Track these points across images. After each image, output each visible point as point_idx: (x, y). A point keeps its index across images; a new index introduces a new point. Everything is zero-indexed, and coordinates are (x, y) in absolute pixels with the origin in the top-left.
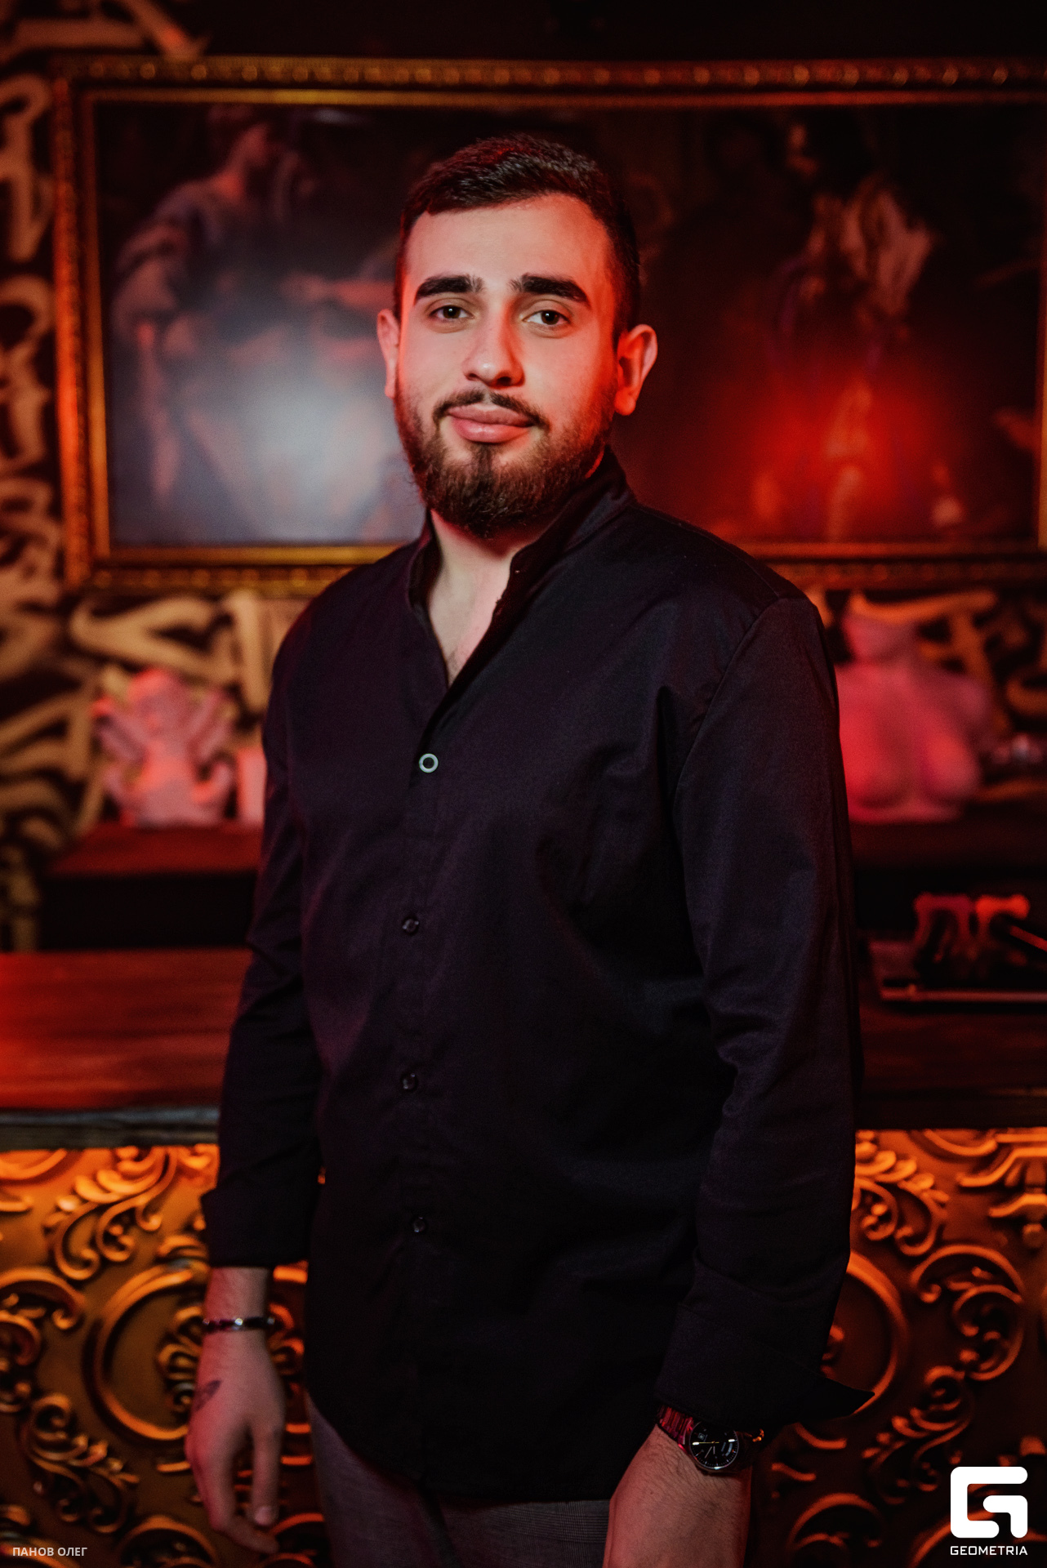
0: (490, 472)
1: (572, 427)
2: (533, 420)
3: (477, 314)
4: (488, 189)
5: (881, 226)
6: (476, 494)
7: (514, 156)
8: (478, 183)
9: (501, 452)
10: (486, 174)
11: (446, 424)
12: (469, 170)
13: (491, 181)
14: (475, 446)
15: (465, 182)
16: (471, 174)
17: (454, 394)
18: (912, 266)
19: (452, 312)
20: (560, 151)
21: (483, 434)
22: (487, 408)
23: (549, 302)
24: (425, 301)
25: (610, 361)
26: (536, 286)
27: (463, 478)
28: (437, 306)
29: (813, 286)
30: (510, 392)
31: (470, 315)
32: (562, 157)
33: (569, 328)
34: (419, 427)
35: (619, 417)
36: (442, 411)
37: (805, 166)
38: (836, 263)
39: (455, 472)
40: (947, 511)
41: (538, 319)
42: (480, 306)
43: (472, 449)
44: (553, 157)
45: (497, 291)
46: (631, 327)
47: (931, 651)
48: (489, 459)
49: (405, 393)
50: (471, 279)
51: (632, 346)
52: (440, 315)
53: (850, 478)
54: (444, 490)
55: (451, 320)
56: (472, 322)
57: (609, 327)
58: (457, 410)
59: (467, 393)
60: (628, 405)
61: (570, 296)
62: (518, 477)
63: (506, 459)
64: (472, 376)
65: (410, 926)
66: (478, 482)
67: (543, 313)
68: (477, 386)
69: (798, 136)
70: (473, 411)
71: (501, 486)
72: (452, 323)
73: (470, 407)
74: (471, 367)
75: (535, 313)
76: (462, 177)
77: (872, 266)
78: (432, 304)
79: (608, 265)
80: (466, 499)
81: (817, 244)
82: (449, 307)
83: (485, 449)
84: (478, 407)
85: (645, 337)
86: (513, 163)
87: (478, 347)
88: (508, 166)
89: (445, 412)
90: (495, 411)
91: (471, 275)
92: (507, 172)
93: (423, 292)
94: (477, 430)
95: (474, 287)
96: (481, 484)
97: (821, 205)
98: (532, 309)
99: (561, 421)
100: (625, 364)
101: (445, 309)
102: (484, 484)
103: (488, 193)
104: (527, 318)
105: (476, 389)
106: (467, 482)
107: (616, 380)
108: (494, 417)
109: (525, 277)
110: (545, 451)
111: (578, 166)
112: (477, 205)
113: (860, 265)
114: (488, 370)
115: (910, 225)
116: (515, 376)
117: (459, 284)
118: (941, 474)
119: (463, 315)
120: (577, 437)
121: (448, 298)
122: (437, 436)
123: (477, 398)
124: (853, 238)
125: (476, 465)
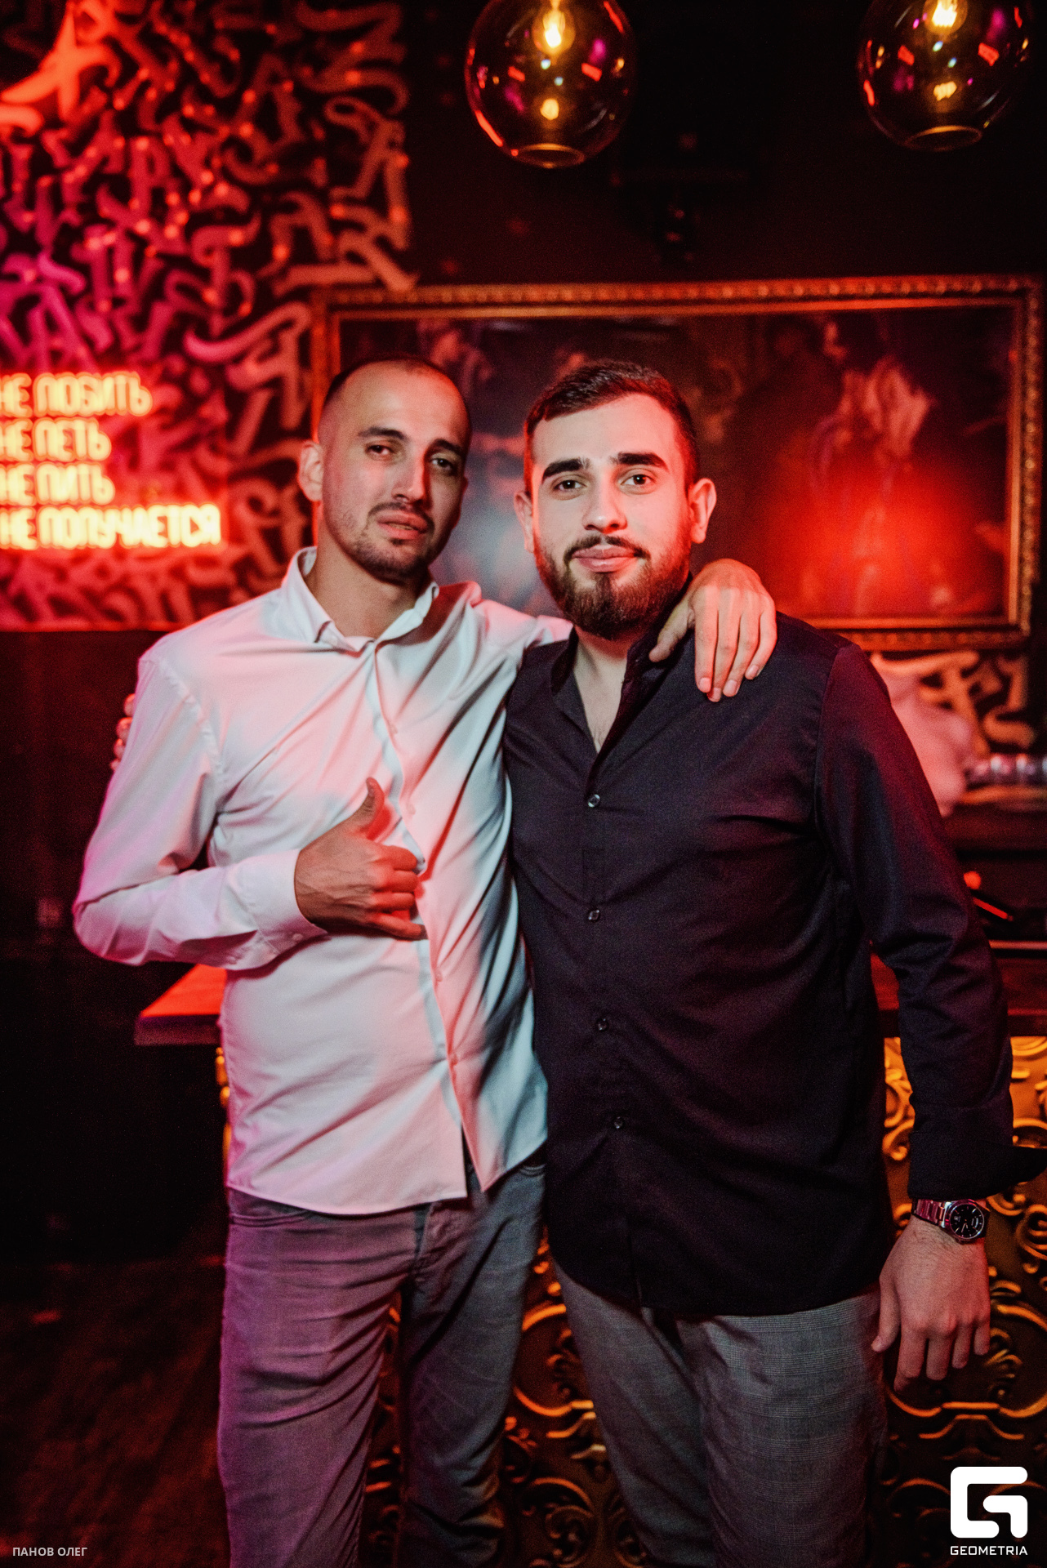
0: (610, 594)
1: (666, 553)
2: (639, 553)
3: (588, 484)
4: (587, 396)
5: (892, 393)
6: (602, 609)
7: (603, 372)
8: (579, 393)
9: (617, 578)
10: (585, 387)
11: (574, 564)
12: (572, 385)
13: (588, 391)
14: (598, 575)
15: (570, 395)
16: (575, 389)
17: (578, 541)
18: (915, 421)
19: (569, 485)
20: (633, 366)
21: (604, 566)
22: (605, 547)
23: (639, 469)
24: (549, 480)
25: (685, 506)
26: (629, 459)
27: (591, 600)
28: (559, 482)
29: (843, 436)
30: (617, 534)
31: (583, 485)
32: (634, 371)
33: (655, 486)
34: (554, 567)
35: (694, 544)
36: (569, 556)
37: (837, 352)
38: (860, 421)
39: (587, 595)
40: (941, 595)
41: (631, 482)
42: (589, 478)
43: (596, 579)
44: (629, 370)
45: (602, 467)
46: (696, 481)
47: (929, 695)
48: (609, 585)
49: (542, 544)
50: (582, 460)
51: (697, 496)
52: (561, 487)
53: (871, 571)
54: (579, 610)
55: (570, 490)
56: (585, 489)
57: (681, 482)
58: (583, 552)
59: (587, 539)
60: (700, 535)
61: (653, 464)
62: (629, 593)
63: (621, 582)
64: (590, 527)
65: (594, 916)
66: (603, 602)
67: (635, 477)
68: (594, 533)
69: (831, 332)
70: (595, 551)
71: (620, 601)
72: (570, 492)
73: (591, 549)
74: (589, 521)
75: (630, 478)
76: (568, 391)
77: (886, 421)
78: (555, 481)
79: (677, 440)
80: (596, 614)
81: (846, 406)
82: (567, 482)
83: (605, 577)
84: (597, 547)
85: (707, 487)
86: (603, 377)
87: (592, 506)
88: (599, 379)
89: (573, 555)
90: (610, 549)
91: (581, 457)
92: (600, 384)
93: (548, 473)
94: (599, 564)
95: (584, 465)
96: (605, 602)
97: (849, 379)
98: (627, 475)
99: (657, 552)
100: (694, 506)
101: (565, 484)
102: (607, 602)
103: (587, 399)
104: (623, 482)
105: (594, 535)
106: (594, 603)
107: (690, 519)
108: (610, 553)
109: (620, 454)
110: (648, 570)
111: (649, 376)
112: (581, 408)
113: (877, 421)
114: (602, 521)
115: (913, 392)
116: (621, 522)
117: (573, 465)
118: (936, 569)
119: (577, 485)
120: (670, 561)
121: (566, 475)
122: (568, 572)
123: (596, 541)
124: (871, 402)
125: (600, 590)
